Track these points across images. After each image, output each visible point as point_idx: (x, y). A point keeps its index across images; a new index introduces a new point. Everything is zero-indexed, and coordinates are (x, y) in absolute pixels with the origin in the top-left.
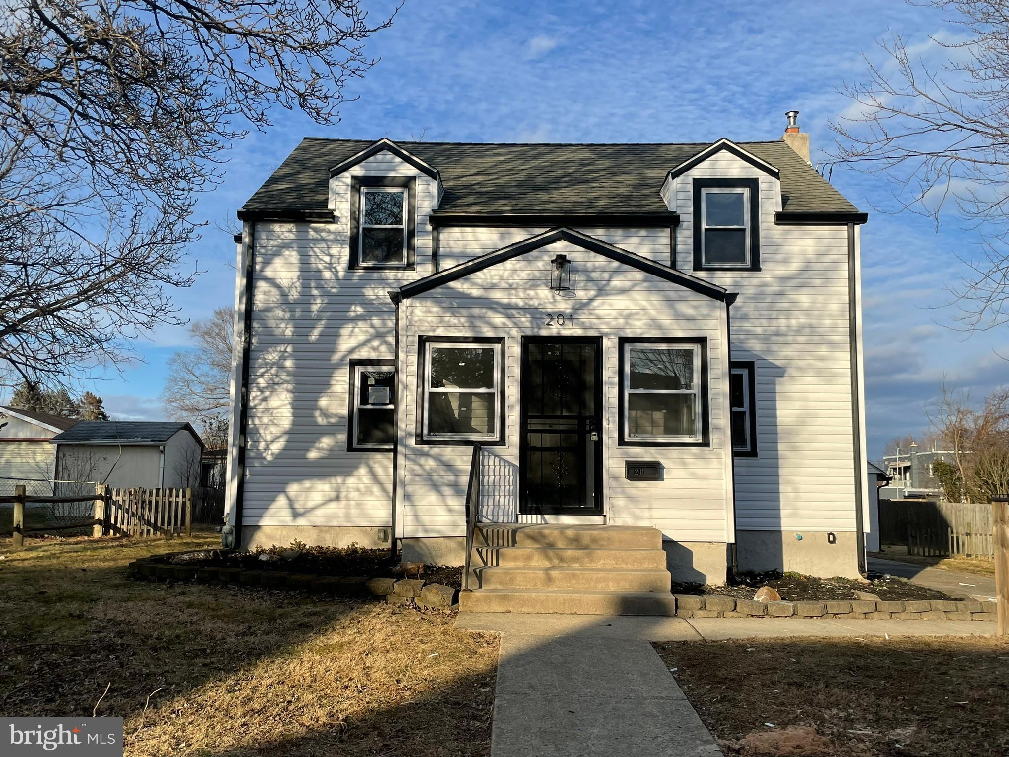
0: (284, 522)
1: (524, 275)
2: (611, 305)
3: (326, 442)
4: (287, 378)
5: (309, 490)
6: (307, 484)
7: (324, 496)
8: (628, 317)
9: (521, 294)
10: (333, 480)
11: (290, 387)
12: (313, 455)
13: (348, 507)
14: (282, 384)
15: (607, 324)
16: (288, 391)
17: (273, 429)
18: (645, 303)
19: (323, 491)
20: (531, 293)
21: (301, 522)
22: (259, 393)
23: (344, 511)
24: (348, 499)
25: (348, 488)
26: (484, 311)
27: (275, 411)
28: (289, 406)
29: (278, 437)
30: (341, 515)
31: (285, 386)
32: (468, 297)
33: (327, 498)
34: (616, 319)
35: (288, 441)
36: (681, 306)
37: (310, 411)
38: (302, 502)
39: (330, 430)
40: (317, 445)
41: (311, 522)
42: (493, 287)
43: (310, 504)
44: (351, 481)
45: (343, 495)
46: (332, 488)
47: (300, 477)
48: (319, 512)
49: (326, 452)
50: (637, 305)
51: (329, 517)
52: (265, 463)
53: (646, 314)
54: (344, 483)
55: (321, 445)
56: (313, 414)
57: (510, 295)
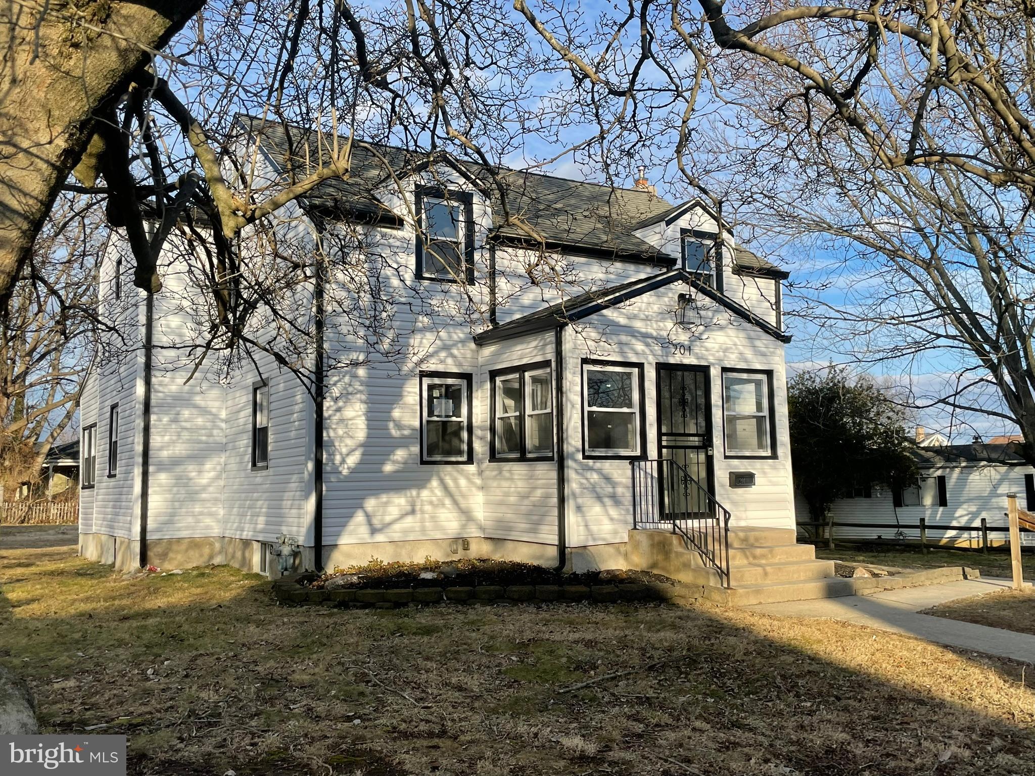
0: (364, 539)
1: (656, 308)
2: (714, 339)
3: (400, 454)
4: (361, 388)
5: (386, 504)
6: (384, 498)
7: (400, 510)
8: (726, 350)
9: (655, 326)
10: (408, 493)
11: (364, 397)
12: (388, 468)
13: (422, 521)
14: (356, 393)
15: (713, 355)
16: (362, 402)
17: (349, 442)
18: (736, 339)
19: (399, 505)
20: (661, 324)
21: (380, 538)
22: (332, 403)
23: (419, 524)
24: (423, 512)
25: (422, 501)
26: (629, 338)
27: (350, 422)
28: (363, 418)
29: (353, 450)
30: (417, 529)
31: (358, 396)
32: (617, 325)
33: (404, 512)
34: (718, 352)
35: (363, 454)
36: (758, 343)
37: (384, 423)
38: (379, 518)
39: (403, 442)
40: (391, 457)
41: (388, 537)
42: (635, 317)
43: (388, 519)
44: (425, 493)
45: (418, 508)
46: (407, 502)
47: (376, 491)
48: (397, 527)
49: (402, 466)
50: (731, 340)
51: (405, 532)
52: (341, 477)
53: (737, 349)
54: (418, 496)
55: (395, 457)
56: (387, 426)
57: (647, 325)
